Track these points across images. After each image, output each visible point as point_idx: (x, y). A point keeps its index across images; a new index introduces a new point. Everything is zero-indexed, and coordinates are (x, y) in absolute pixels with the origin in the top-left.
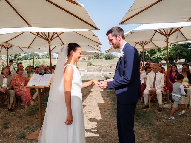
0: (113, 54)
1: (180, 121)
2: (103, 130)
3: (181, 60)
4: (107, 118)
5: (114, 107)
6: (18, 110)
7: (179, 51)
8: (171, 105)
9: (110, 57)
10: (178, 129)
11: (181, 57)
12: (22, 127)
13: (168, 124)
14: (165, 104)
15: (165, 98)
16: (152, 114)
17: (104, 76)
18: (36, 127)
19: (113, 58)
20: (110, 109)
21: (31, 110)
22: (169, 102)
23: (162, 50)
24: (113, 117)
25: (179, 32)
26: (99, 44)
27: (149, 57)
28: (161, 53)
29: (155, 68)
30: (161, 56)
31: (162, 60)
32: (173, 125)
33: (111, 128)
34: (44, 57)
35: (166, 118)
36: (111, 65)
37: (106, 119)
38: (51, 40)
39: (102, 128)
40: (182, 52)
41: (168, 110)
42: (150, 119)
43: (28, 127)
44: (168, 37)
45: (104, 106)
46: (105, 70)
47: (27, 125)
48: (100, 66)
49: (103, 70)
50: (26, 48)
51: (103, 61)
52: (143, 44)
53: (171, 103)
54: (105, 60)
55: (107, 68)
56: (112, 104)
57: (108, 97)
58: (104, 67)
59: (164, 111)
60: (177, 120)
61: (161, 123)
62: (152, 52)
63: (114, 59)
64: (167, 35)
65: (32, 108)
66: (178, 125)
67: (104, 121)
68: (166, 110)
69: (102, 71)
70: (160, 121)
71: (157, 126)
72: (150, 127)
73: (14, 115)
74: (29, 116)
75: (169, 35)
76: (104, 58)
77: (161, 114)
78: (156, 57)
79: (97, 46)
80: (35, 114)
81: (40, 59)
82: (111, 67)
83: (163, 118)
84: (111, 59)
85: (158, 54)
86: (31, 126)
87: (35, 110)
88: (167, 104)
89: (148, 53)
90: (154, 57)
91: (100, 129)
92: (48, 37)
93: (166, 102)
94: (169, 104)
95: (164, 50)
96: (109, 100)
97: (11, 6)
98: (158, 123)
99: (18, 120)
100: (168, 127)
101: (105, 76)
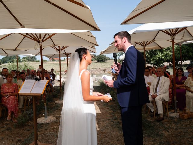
0: (106, 56)
1: (191, 132)
2: (104, 142)
3: (186, 61)
4: (107, 129)
5: (114, 117)
6: (5, 121)
7: (184, 51)
8: (179, 114)
9: (103, 59)
10: (190, 140)
11: (187, 58)
12: (12, 140)
13: (177, 135)
14: (172, 112)
15: (171, 106)
16: (158, 124)
17: (98, 81)
18: (29, 140)
19: (106, 60)
20: (109, 119)
21: (21, 121)
22: (177, 110)
23: (165, 50)
24: (115, 128)
25: (186, 31)
26: (96, 45)
27: (148, 58)
28: (163, 53)
29: (160, 72)
30: (164, 58)
31: (164, 62)
32: (183, 136)
33: (113, 141)
34: (25, 59)
35: (175, 128)
36: (105, 68)
37: (106, 131)
38: (43, 41)
39: (103, 140)
40: (188, 52)
41: (176, 120)
42: (156, 130)
43: (19, 140)
44: (174, 37)
45: (102, 116)
46: (98, 74)
47: (18, 139)
48: (91, 70)
49: (96, 75)
50: (12, 50)
51: (95, 63)
52: (145, 44)
53: (179, 112)
54: (97, 63)
55: (100, 72)
56: (111, 113)
57: (106, 105)
58: (96, 70)
59: (172, 120)
60: (187, 131)
61: (170, 134)
62: (153, 53)
63: (108, 61)
64: (172, 35)
65: (22, 119)
66: (189, 136)
67: (105, 133)
68: (174, 119)
69: (94, 76)
70: (168, 132)
71: (165, 137)
72: (157, 139)
73: (2, 127)
74: (19, 128)
75: (175, 34)
76: (95, 60)
77: (168, 124)
78: (158, 59)
79: (93, 47)
80: (25, 126)
81: (21, 62)
82: (104, 70)
83: (171, 128)
84: (104, 61)
85: (159, 55)
86: (23, 140)
87: (25, 121)
88: (174, 112)
89: (148, 54)
90: (154, 58)
91: (102, 141)
92: (39, 38)
93: (173, 111)
94: (177, 112)
95: (166, 50)
96: (108, 108)
97: (5, 6)
98: (166, 134)
99: (7, 132)
100: (178, 138)
101: (100, 81)
